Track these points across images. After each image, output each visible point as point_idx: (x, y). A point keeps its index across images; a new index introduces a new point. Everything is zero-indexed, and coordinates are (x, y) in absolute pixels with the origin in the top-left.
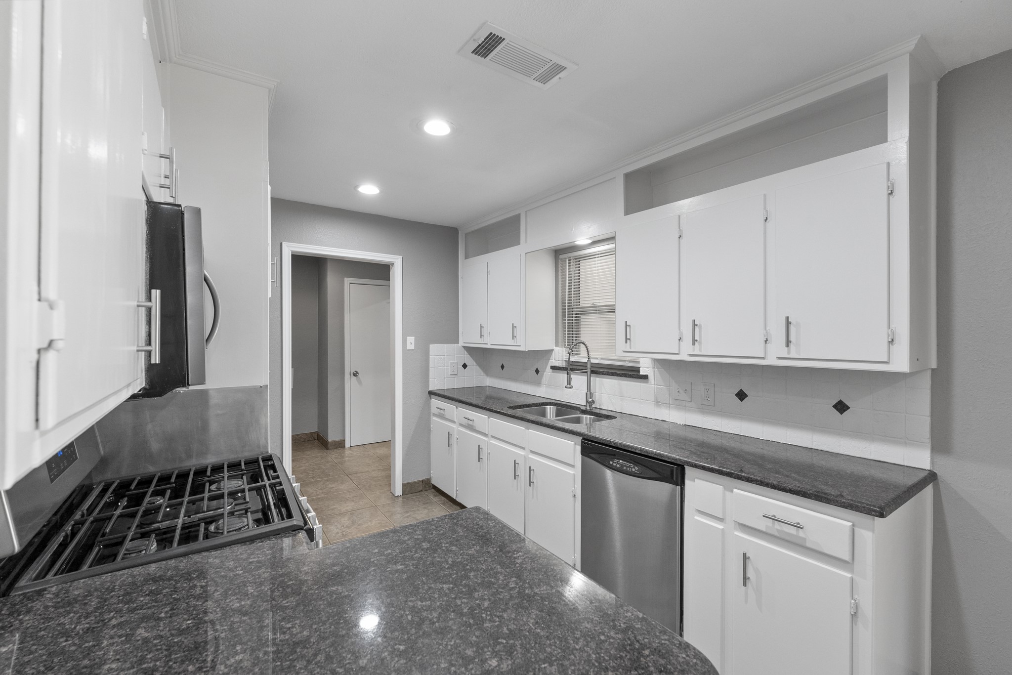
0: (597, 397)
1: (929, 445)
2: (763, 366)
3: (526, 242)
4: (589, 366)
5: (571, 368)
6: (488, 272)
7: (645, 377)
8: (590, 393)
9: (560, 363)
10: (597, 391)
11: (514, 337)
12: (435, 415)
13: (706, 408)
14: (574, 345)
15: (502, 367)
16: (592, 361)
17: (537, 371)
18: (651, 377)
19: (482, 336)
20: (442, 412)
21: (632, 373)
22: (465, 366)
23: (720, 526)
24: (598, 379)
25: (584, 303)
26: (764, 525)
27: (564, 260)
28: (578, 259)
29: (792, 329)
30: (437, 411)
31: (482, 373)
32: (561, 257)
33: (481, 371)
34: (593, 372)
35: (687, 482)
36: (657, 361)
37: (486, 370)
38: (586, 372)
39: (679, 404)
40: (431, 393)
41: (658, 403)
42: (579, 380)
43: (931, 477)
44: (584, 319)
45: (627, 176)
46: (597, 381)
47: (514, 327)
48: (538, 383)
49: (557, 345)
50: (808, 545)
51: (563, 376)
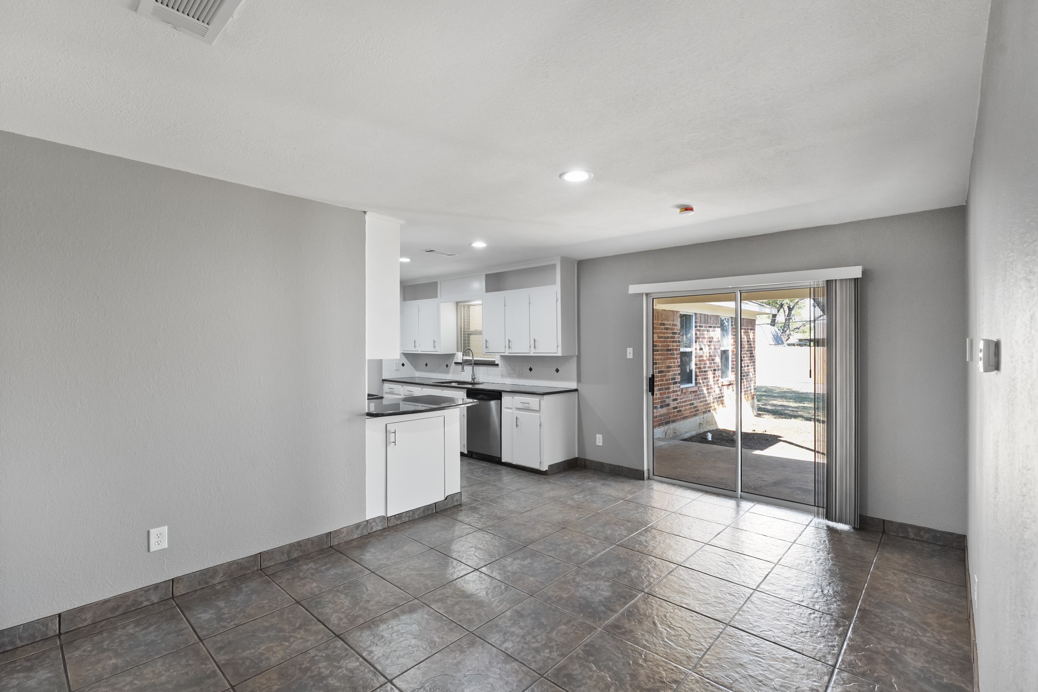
0: (477, 376)
1: (576, 381)
2: (529, 356)
3: (441, 297)
4: (473, 361)
5: (466, 363)
6: (419, 311)
7: (497, 365)
8: (473, 374)
9: (460, 361)
10: (477, 373)
11: (434, 347)
12: (387, 393)
13: (520, 376)
14: (466, 351)
15: (426, 365)
16: (475, 359)
17: (447, 366)
18: (500, 365)
19: (415, 346)
20: (392, 390)
21: (493, 364)
22: (403, 365)
23: (511, 411)
24: (477, 367)
25: (472, 329)
26: (520, 406)
27: (461, 306)
28: (469, 306)
29: (536, 343)
30: (388, 390)
31: (414, 369)
32: (459, 304)
33: (412, 368)
34: (475, 364)
35: (503, 398)
36: (502, 356)
37: (416, 367)
38: (471, 364)
39: (510, 375)
40: (384, 380)
41: (503, 376)
42: (468, 369)
43: (576, 390)
44: (472, 337)
45: (487, 276)
46: (477, 368)
47: (434, 341)
48: (448, 372)
49: (458, 351)
50: (531, 409)
51: (460, 367)
